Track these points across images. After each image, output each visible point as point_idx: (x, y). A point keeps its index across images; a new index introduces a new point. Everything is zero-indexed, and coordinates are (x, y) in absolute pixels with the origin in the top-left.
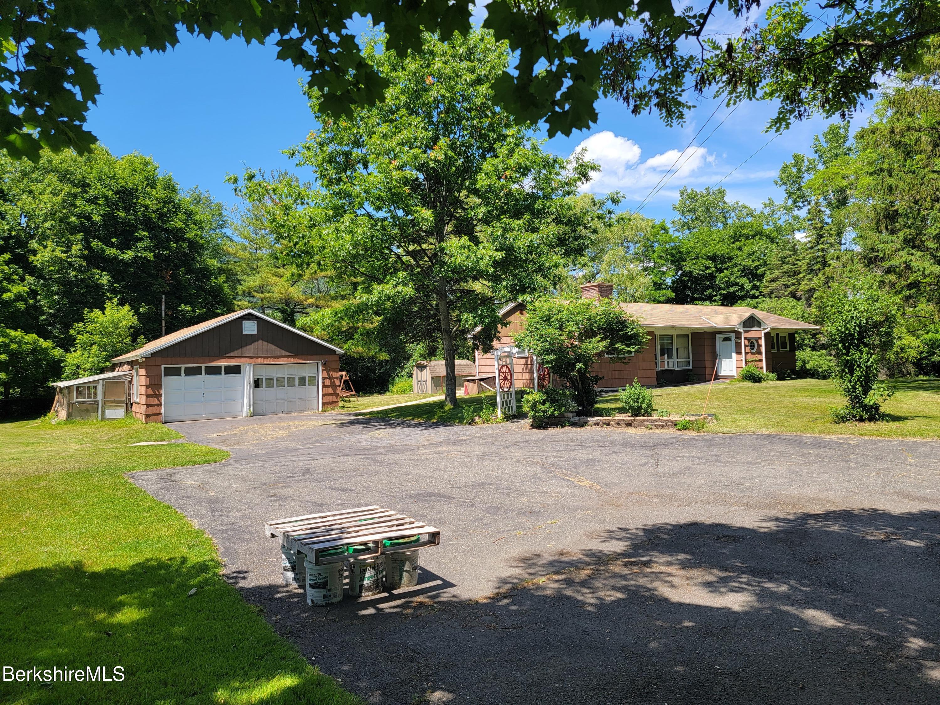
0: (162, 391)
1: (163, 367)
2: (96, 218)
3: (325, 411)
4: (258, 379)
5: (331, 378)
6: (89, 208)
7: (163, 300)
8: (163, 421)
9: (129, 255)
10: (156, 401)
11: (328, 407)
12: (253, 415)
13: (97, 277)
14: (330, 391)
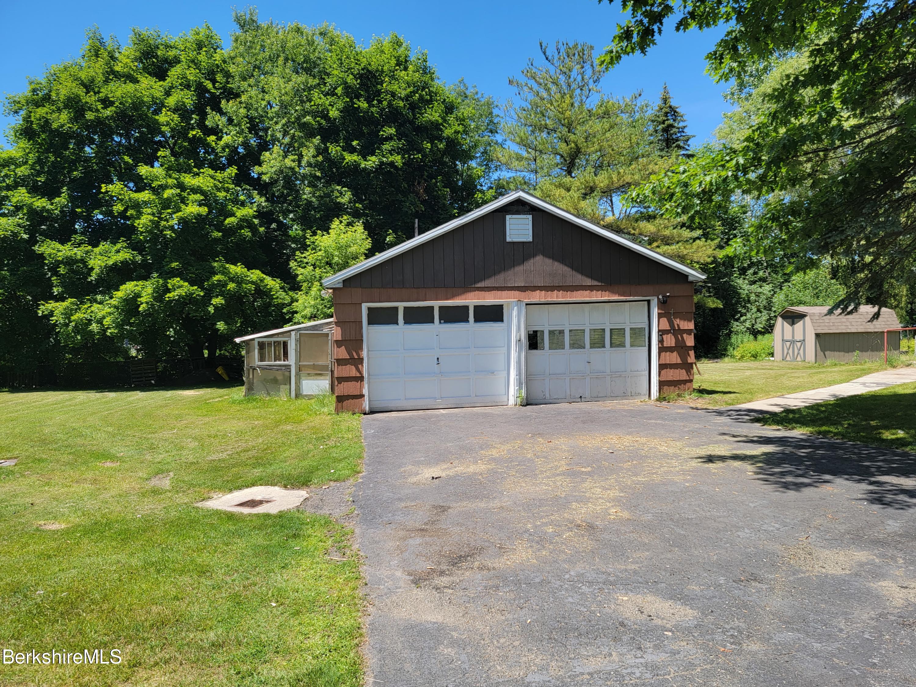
0: (364, 354)
1: (365, 307)
2: (334, 113)
3: (664, 399)
4: (535, 332)
5: (676, 332)
6: (326, 101)
7: (416, 225)
8: (367, 409)
9: (372, 162)
10: (351, 371)
11: (672, 392)
12: (527, 403)
13: (336, 194)
14: (674, 358)
